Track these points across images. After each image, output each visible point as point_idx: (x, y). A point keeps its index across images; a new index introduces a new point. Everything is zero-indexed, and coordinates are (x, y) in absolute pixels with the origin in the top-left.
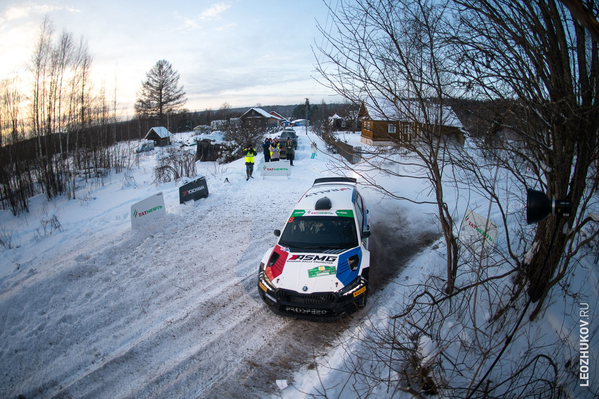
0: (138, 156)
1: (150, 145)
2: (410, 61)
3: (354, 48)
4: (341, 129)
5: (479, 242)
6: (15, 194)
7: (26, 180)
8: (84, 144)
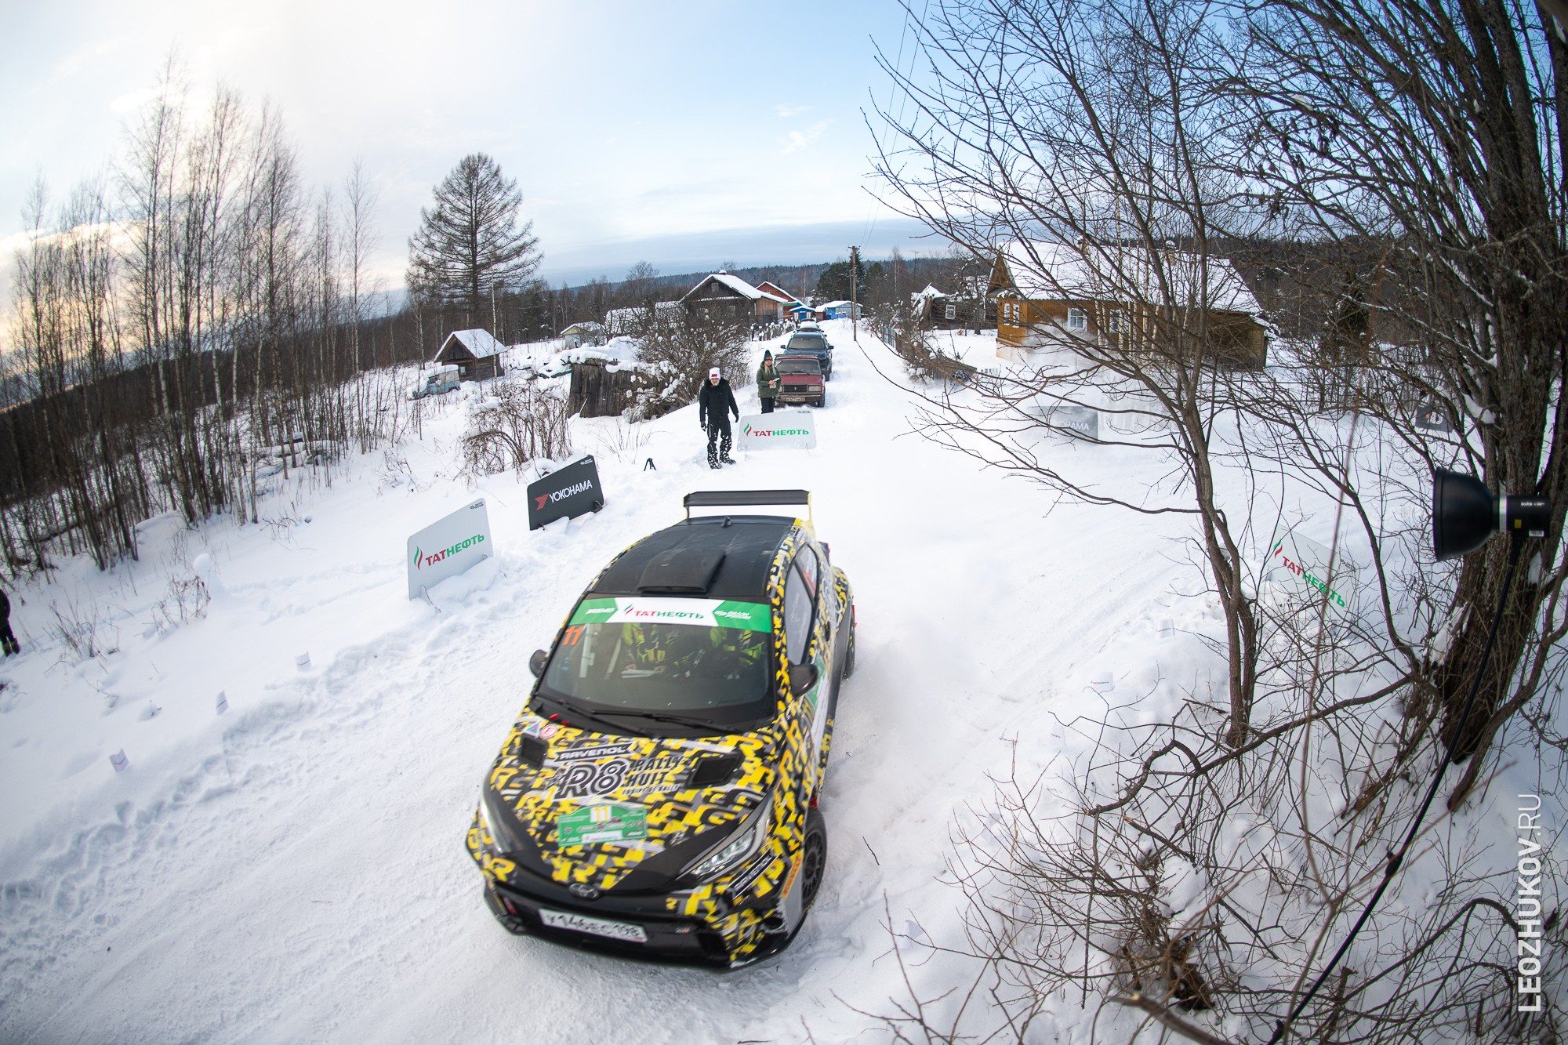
0: (417, 409)
1: (448, 378)
2: (1120, 143)
3: (973, 112)
4: (945, 325)
5: (1311, 610)
6: (100, 514)
7: (128, 477)
8: (278, 378)
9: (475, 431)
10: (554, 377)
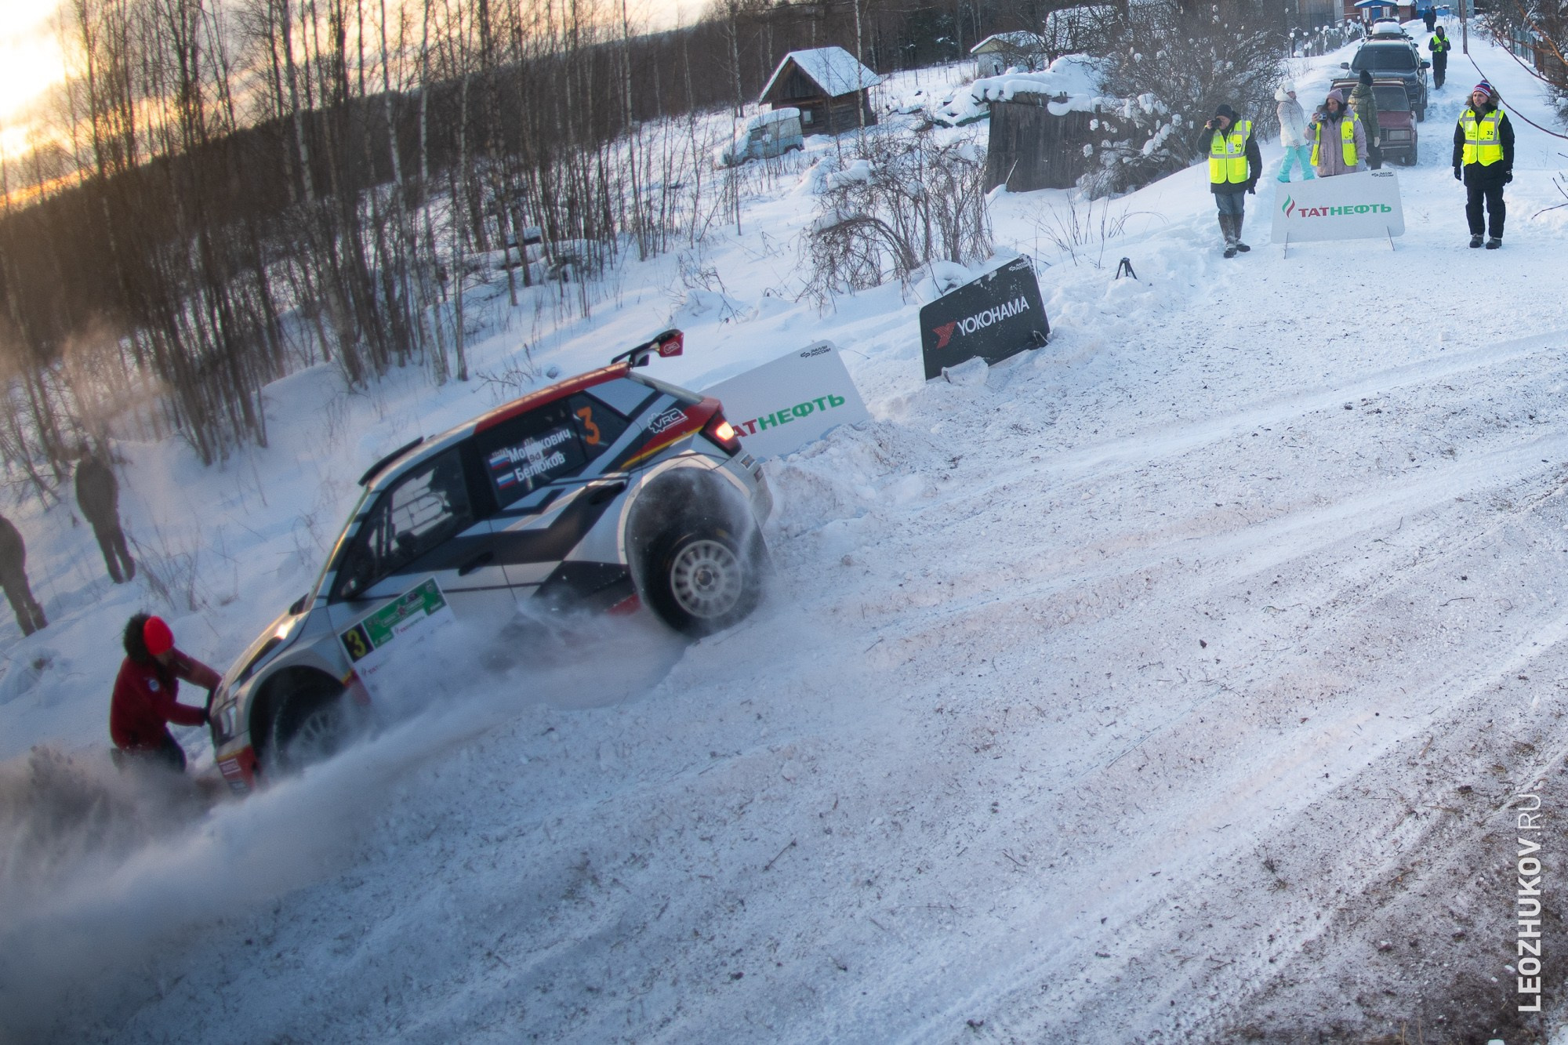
0: (732, 181)
1: (783, 131)
6: (202, 371)
7: (247, 308)
8: (497, 137)
9: (830, 220)
10: (961, 124)
